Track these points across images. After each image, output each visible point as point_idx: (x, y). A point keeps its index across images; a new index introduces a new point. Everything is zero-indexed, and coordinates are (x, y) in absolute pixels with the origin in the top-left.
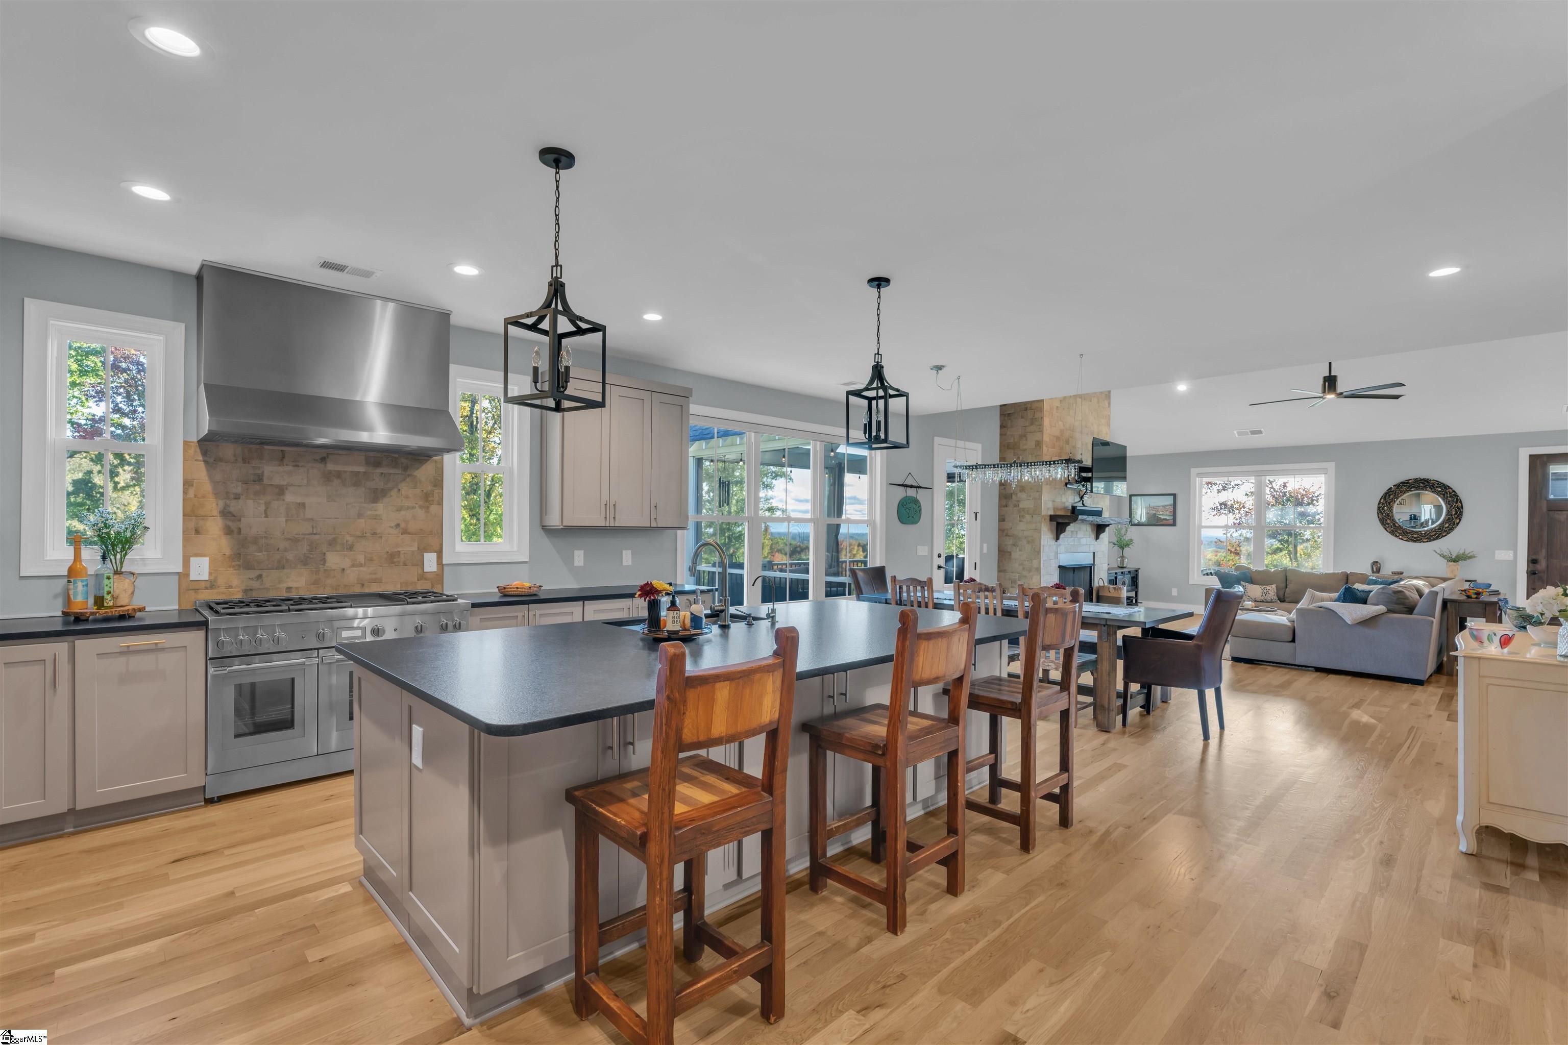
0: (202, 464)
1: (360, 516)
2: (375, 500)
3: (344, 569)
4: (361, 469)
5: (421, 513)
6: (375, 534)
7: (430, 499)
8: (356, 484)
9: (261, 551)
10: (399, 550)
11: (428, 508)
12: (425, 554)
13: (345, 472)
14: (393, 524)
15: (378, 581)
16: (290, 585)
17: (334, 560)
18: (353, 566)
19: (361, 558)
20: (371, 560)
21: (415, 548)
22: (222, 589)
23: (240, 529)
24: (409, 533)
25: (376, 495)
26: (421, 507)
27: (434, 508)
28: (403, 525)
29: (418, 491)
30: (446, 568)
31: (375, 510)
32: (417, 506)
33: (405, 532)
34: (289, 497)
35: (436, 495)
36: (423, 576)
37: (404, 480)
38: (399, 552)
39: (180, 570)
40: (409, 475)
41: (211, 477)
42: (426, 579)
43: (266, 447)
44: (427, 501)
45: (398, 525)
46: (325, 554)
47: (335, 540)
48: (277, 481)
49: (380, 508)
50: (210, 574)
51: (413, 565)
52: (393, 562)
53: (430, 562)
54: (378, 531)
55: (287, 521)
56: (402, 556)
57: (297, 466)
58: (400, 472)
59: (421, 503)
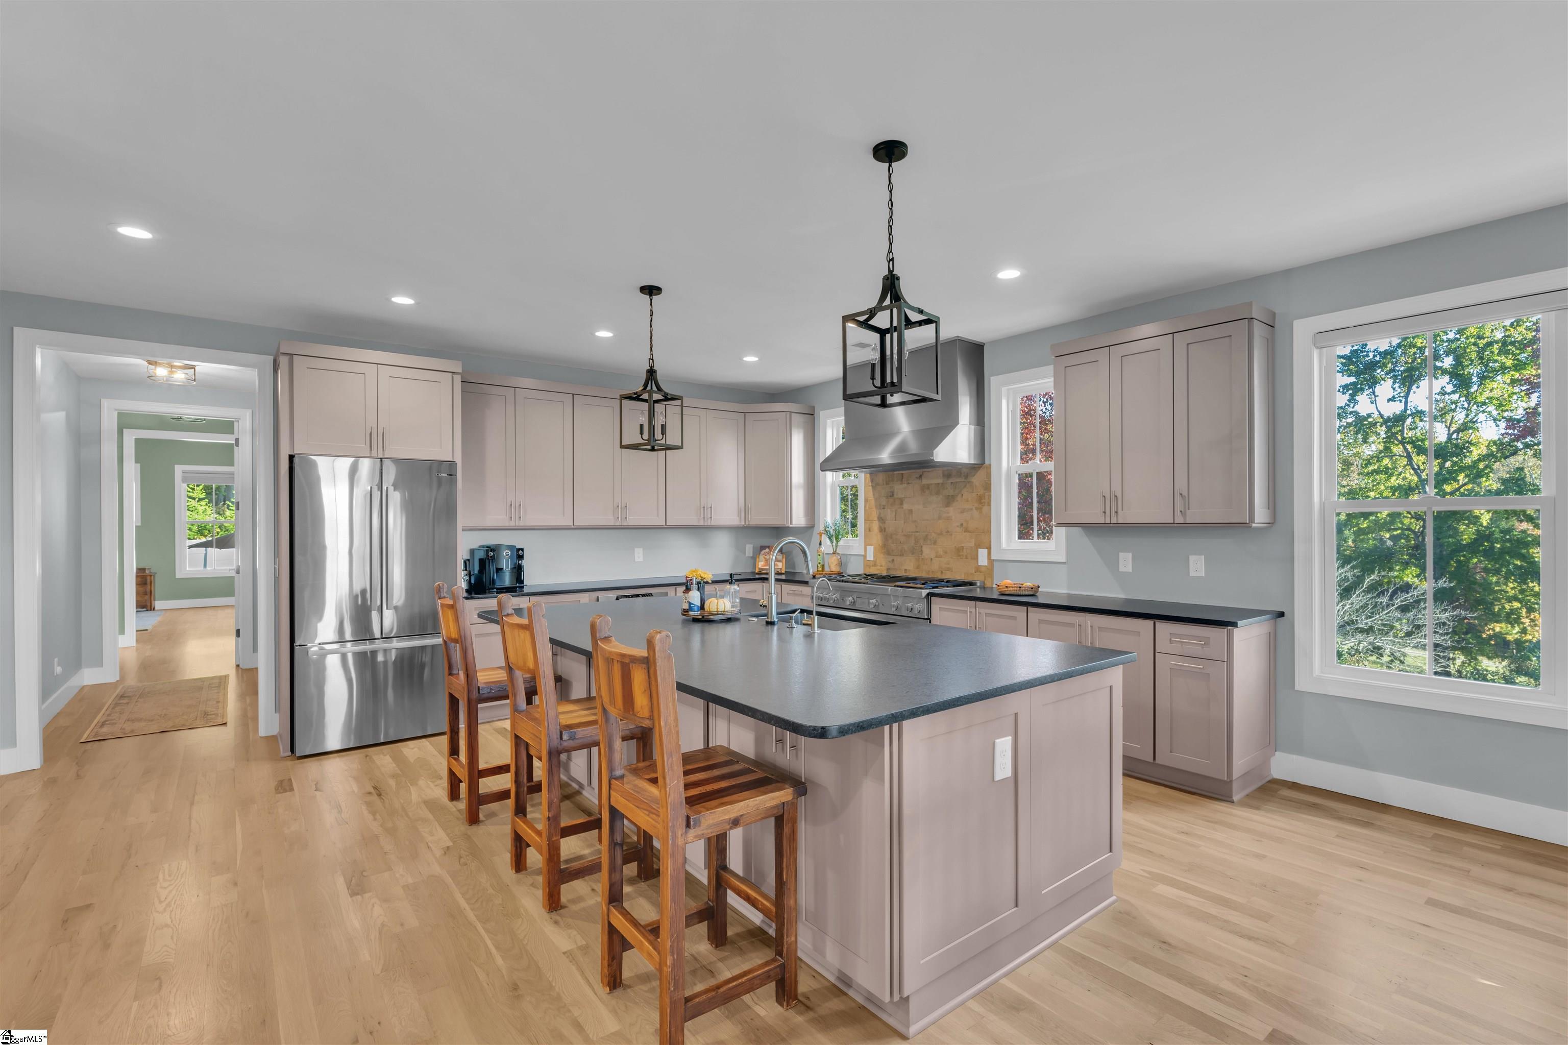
0: (871, 487)
1: (940, 518)
2: (948, 505)
3: (932, 559)
4: (940, 481)
5: (976, 513)
6: (948, 532)
7: (982, 501)
8: (938, 493)
9: (893, 543)
10: (963, 545)
11: (981, 509)
12: (979, 550)
13: (931, 484)
14: (959, 524)
15: (949, 570)
16: (906, 568)
17: (927, 552)
18: (937, 557)
19: (941, 552)
20: (946, 553)
21: (972, 544)
22: (878, 567)
23: (885, 528)
24: (969, 532)
25: (949, 500)
26: (976, 509)
27: (985, 509)
28: (965, 525)
29: (974, 495)
30: (995, 564)
31: (948, 513)
32: (974, 507)
33: (966, 530)
34: (906, 506)
35: (986, 497)
36: (978, 569)
37: (965, 486)
38: (963, 547)
39: (863, 554)
40: (968, 482)
41: (874, 495)
42: (981, 572)
43: (895, 472)
44: (981, 503)
45: (962, 525)
46: (922, 547)
47: (927, 536)
48: (900, 496)
49: (952, 511)
50: (874, 557)
51: (972, 559)
52: (959, 556)
53: (983, 558)
54: (949, 530)
55: (904, 522)
56: (965, 550)
57: (908, 483)
58: (963, 480)
59: (976, 505)
